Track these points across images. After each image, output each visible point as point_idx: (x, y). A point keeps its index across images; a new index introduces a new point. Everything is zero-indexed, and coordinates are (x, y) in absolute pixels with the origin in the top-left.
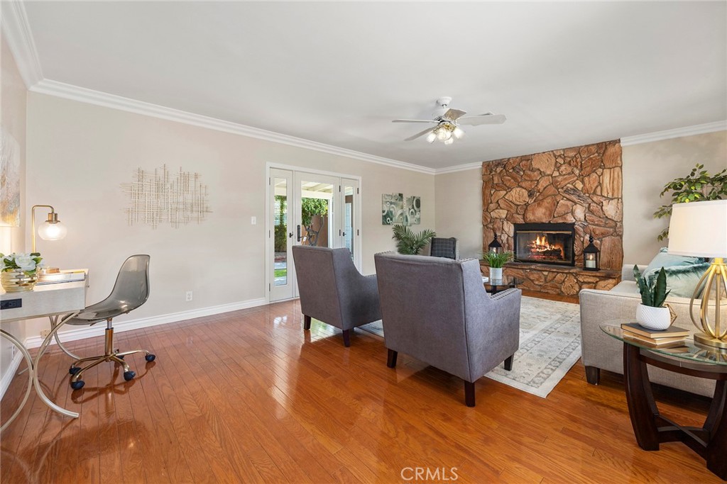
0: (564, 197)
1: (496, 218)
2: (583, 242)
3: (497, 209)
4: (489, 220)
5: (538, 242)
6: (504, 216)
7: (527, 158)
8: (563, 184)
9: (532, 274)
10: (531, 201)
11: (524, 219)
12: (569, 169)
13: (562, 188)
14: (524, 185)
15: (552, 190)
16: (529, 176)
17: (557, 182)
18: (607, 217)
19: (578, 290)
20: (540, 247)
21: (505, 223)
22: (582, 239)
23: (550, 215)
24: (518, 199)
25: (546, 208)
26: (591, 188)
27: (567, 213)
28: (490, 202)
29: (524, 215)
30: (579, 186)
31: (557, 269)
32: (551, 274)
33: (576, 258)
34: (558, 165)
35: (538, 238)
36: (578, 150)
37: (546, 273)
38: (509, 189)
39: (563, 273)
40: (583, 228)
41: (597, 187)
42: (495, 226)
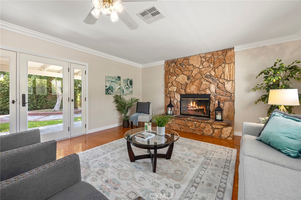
0: (205, 80)
1: (172, 91)
2: (214, 105)
3: (172, 86)
4: (168, 92)
5: (191, 104)
6: (175, 90)
7: (187, 59)
8: (205, 72)
9: (189, 123)
10: (189, 82)
11: (185, 91)
12: (208, 64)
13: (204, 75)
14: (185, 73)
15: (199, 76)
16: (188, 68)
17: (202, 71)
18: (227, 91)
19: (212, 132)
20: (193, 107)
21: (176, 93)
22: (214, 103)
23: (198, 89)
24: (182, 81)
25: (196, 86)
26: (219, 75)
27: (207, 89)
28: (168, 82)
29: (185, 89)
30: (213, 73)
31: (202, 120)
32: (198, 123)
33: (211, 113)
34: (202, 62)
35: (192, 103)
36: (213, 54)
37: (195, 123)
38: (178, 75)
39: (204, 123)
40: (215, 97)
41: (222, 74)
42: (171, 96)
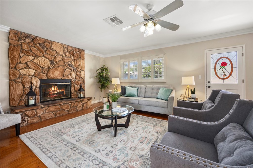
0: (67, 67)
1: (25, 75)
2: (74, 87)
3: (26, 68)
4: (18, 76)
5: (53, 89)
6: (33, 74)
7: (50, 42)
8: (67, 61)
10: (51, 66)
11: (47, 76)
12: (70, 55)
13: (67, 63)
14: (47, 57)
15: (62, 63)
16: (51, 53)
17: (65, 60)
18: (81, 77)
20: (54, 91)
21: (33, 78)
22: (74, 86)
23: (62, 75)
24: (43, 64)
25: (60, 72)
26: (77, 65)
27: (69, 75)
28: (18, 62)
29: (47, 74)
30: (73, 64)
32: (72, 104)
33: (72, 94)
34: (65, 52)
35: (53, 87)
36: (73, 48)
37: (70, 104)
38: (36, 56)
39: (77, 101)
40: (74, 81)
42: (25, 80)
